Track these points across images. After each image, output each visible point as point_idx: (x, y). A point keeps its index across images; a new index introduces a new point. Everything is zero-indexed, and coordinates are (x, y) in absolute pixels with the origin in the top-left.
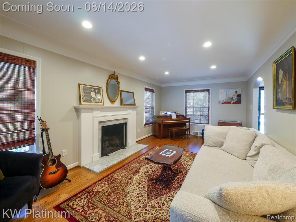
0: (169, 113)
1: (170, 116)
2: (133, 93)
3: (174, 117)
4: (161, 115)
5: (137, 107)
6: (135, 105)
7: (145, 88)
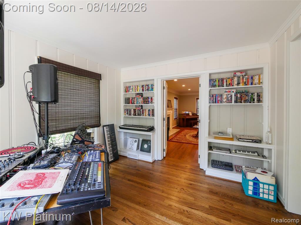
0: (187, 112)
1: (188, 114)
2: (170, 101)
3: (191, 114)
4: (182, 113)
5: (172, 109)
6: (172, 107)
7: (175, 97)
